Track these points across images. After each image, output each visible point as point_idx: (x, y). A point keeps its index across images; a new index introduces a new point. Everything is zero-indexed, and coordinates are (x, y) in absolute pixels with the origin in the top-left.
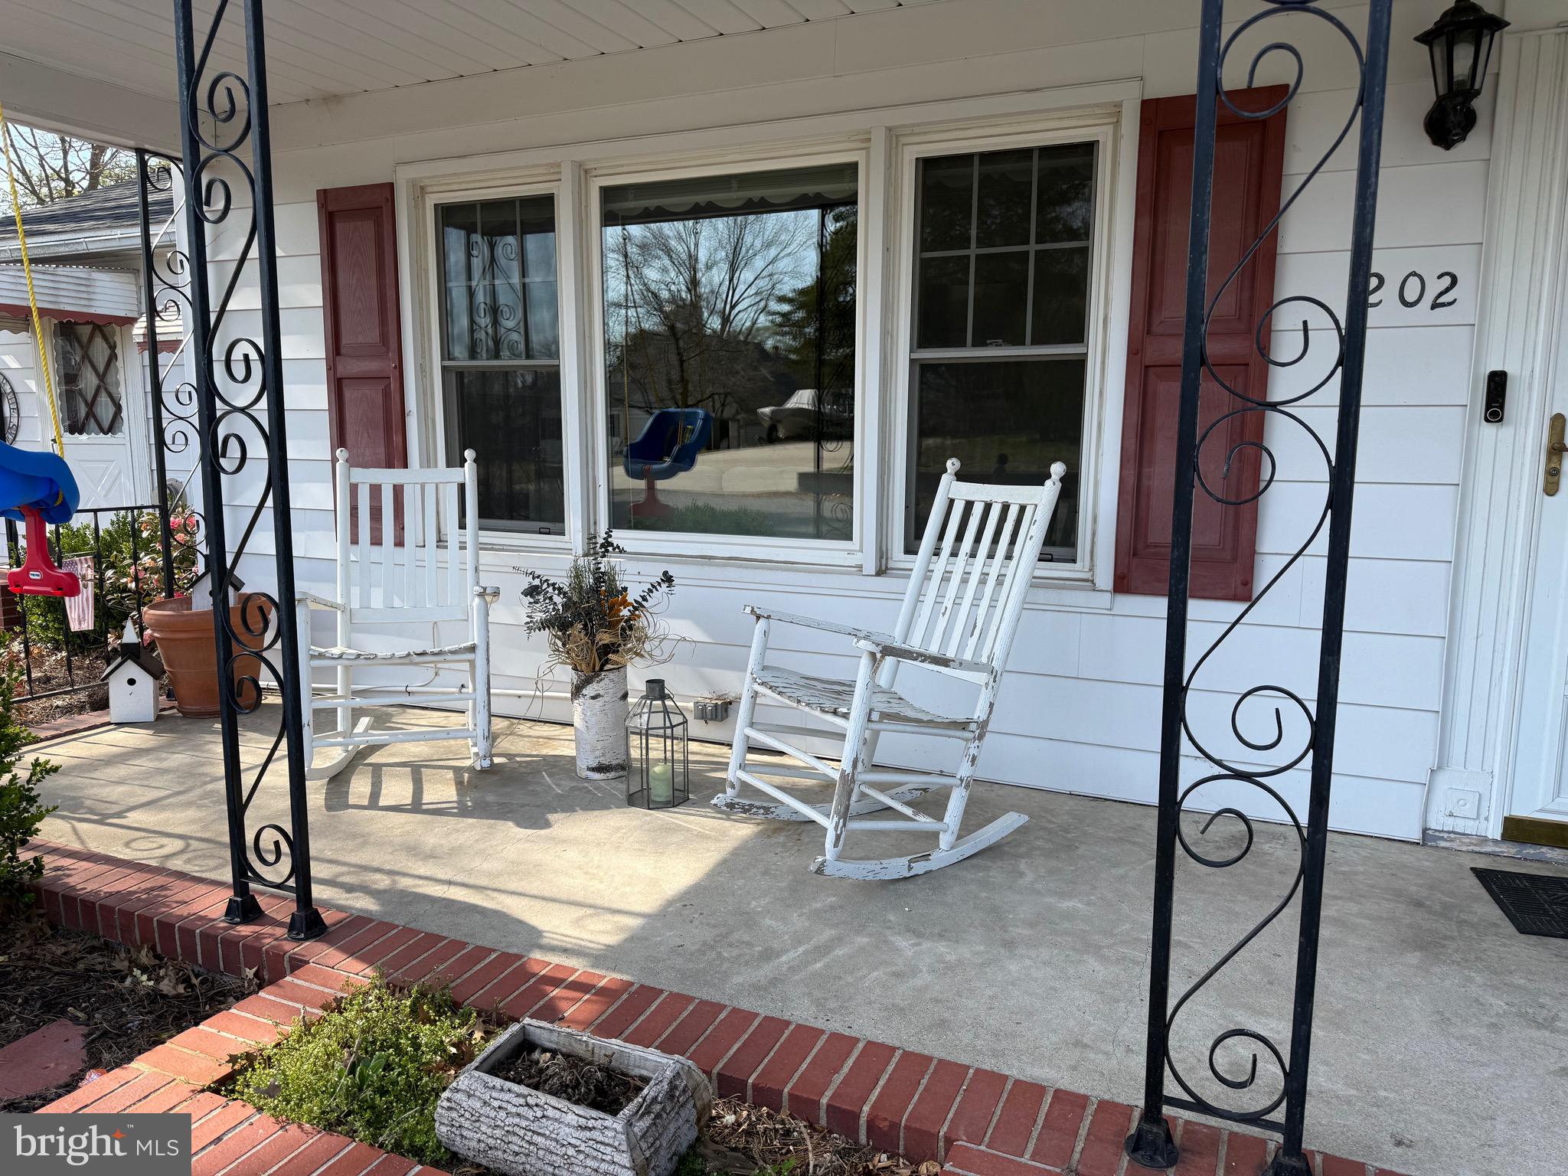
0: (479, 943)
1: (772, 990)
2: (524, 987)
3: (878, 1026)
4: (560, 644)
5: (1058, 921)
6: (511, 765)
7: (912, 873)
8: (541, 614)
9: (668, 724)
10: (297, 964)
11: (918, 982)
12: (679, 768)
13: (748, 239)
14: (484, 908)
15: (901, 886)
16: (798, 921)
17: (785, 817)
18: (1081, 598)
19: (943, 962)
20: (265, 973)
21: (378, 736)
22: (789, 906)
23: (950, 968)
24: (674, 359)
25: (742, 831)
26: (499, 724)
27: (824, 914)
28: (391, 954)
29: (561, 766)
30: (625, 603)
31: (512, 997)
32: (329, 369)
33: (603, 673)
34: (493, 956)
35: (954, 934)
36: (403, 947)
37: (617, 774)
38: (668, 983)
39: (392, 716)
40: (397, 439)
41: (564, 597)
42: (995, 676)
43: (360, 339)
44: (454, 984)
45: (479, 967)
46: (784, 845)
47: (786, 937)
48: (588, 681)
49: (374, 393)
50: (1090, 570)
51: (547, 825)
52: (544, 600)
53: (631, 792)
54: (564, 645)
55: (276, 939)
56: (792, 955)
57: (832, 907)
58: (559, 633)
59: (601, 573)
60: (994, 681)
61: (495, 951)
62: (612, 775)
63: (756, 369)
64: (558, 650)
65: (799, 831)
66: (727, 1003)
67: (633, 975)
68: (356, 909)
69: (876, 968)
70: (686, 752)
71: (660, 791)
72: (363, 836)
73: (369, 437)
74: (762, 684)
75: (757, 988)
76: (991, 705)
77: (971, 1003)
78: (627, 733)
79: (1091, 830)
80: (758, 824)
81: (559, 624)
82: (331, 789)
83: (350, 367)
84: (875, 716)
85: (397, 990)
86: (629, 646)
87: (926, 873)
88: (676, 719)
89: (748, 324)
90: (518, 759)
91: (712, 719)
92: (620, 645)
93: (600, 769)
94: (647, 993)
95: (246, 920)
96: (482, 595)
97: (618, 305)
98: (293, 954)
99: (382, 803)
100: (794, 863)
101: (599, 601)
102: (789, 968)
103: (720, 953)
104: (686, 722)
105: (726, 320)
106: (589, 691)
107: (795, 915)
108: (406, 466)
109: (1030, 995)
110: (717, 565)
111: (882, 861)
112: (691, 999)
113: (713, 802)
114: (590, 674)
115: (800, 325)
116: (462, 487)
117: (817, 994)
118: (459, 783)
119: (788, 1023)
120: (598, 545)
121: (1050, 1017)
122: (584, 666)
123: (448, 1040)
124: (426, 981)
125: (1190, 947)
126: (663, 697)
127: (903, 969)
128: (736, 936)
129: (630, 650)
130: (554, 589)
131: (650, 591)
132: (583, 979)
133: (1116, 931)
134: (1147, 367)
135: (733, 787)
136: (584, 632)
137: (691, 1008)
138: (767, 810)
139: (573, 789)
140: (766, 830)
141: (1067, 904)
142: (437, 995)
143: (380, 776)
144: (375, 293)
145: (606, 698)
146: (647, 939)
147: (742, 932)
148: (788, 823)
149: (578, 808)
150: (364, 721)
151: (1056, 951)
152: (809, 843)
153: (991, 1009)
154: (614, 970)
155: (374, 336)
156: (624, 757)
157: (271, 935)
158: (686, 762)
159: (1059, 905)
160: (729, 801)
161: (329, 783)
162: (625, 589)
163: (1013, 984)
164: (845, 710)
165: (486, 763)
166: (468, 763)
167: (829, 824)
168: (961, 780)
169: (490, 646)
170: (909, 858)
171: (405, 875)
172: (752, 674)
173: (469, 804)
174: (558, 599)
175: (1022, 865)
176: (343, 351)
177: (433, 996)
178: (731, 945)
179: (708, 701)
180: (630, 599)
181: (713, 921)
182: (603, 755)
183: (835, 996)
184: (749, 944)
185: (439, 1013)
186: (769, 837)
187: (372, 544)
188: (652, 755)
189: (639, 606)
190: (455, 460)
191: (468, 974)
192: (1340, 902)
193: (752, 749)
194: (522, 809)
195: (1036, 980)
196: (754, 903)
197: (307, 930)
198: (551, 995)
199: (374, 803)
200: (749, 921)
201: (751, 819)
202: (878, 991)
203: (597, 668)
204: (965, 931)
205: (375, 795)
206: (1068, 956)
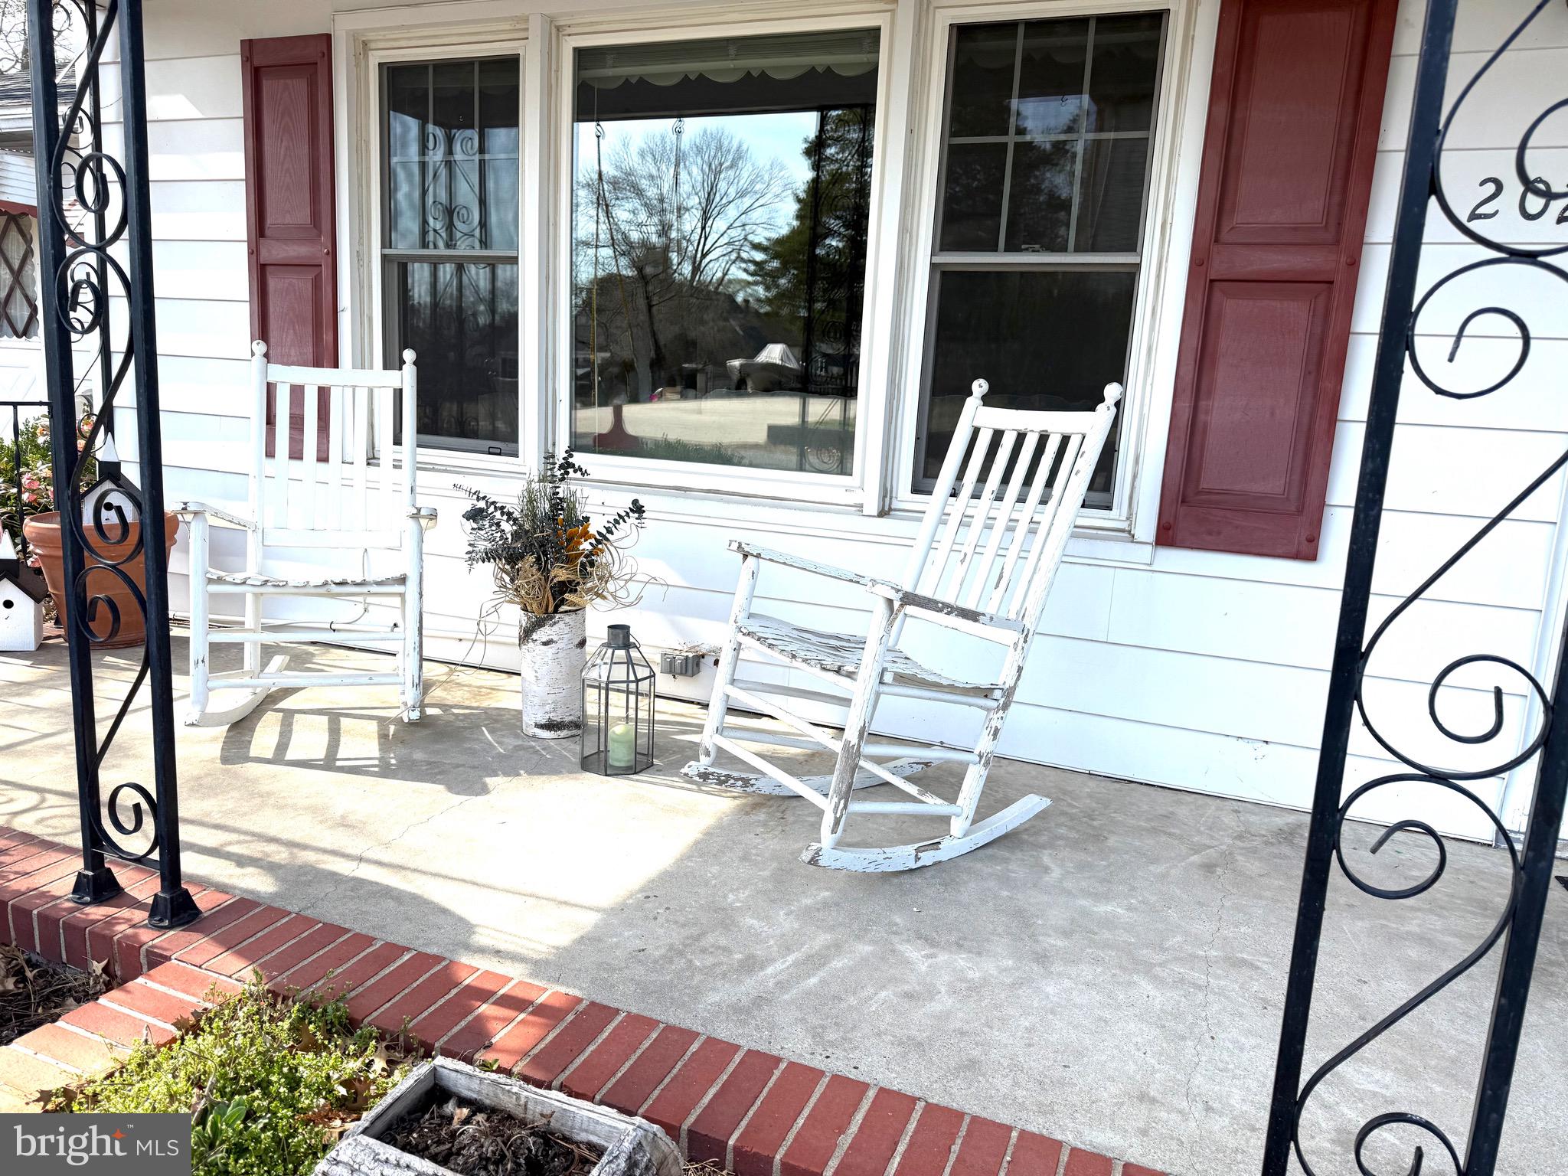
0: (391, 939)
1: (756, 1013)
2: (443, 1000)
3: (892, 1066)
4: (507, 579)
5: (1096, 930)
6: (446, 718)
7: (920, 864)
8: (486, 543)
9: (632, 678)
10: (156, 959)
11: (935, 1007)
12: (643, 729)
13: (722, 186)
14: (401, 892)
15: (906, 880)
16: (785, 922)
17: (766, 790)
18: (1117, 550)
19: (964, 980)
20: (117, 968)
21: (292, 679)
22: (774, 901)
23: (974, 988)
24: (641, 303)
25: (716, 806)
26: (432, 671)
27: (817, 914)
28: (277, 951)
29: (506, 722)
30: (586, 535)
31: (426, 1013)
32: (251, 253)
33: (558, 616)
34: (406, 957)
35: (974, 943)
36: (293, 941)
37: (570, 733)
38: (625, 1000)
39: (313, 655)
40: (327, 337)
41: (514, 524)
42: (1027, 636)
43: (288, 219)
44: (353, 994)
45: (387, 971)
46: (765, 824)
47: (772, 942)
48: (539, 624)
49: (302, 284)
50: (1128, 519)
51: (484, 790)
52: (490, 526)
53: (585, 755)
54: (512, 580)
55: (133, 926)
56: (779, 965)
57: (826, 905)
58: (507, 567)
59: (560, 499)
60: (1025, 641)
61: (409, 949)
62: (564, 733)
63: (726, 320)
64: (505, 587)
65: (783, 808)
66: (700, 1030)
67: (581, 989)
68: (241, 889)
69: (883, 987)
70: (652, 711)
71: (620, 755)
72: (262, 796)
73: (295, 333)
74: (749, 634)
75: (740, 1012)
76: (1020, 669)
77: (1004, 1038)
78: (584, 685)
79: (1119, 817)
80: (734, 798)
81: (508, 556)
82: (231, 737)
83: (275, 252)
84: (888, 678)
85: (280, 999)
86: (589, 585)
87: (935, 864)
88: (642, 672)
89: (719, 274)
90: (456, 711)
91: (681, 674)
92: (578, 583)
93: (550, 726)
94: (598, 1013)
95: (99, 899)
96: (416, 516)
97: (587, 244)
98: (152, 947)
99: (290, 755)
100: (778, 848)
101: (555, 530)
102: (777, 984)
103: (691, 961)
104: (654, 676)
105: (696, 269)
106: (541, 635)
107: (782, 913)
108: (336, 365)
109: (1076, 1027)
110: (695, 498)
111: (886, 850)
112: (652, 1023)
113: (684, 771)
114: (542, 616)
115: (774, 275)
116: (398, 394)
117: (813, 1020)
118: (383, 736)
119: (778, 1060)
120: (557, 466)
121: (1104, 1058)
122: (535, 606)
123: (336, 1076)
124: (317, 989)
125: (1258, 968)
126: (627, 645)
127: (917, 988)
128: (710, 939)
129: (590, 590)
130: (502, 514)
131: (617, 522)
132: (520, 993)
133: (1167, 944)
134: (1212, 281)
135: (708, 754)
136: (536, 567)
137: (654, 1035)
138: (746, 782)
139: (517, 748)
140: (745, 805)
141: (1103, 909)
142: (330, 1010)
143: (290, 725)
144: (306, 165)
145: (560, 645)
146: (600, 940)
147: (717, 933)
148: (770, 798)
149: (522, 772)
150: (278, 661)
151: (1099, 970)
152: (794, 822)
153: (1030, 1045)
154: (557, 981)
155: (303, 216)
156: (579, 714)
157: (128, 920)
158: (651, 722)
159: (1095, 909)
160: (702, 770)
161: (229, 730)
162: (587, 519)
163: (1053, 1012)
164: (851, 669)
165: (415, 715)
166: (392, 714)
167: (827, 806)
168: (980, 756)
169: (424, 578)
170: (916, 846)
171: (305, 847)
172: (736, 622)
173: (393, 761)
174: (508, 527)
175: (1046, 858)
176: (268, 232)
177: (325, 1010)
178: (704, 951)
179: (678, 653)
180: (592, 530)
181: (682, 919)
182: (555, 710)
183: (836, 1024)
184: (726, 950)
185: (329, 1034)
186: (747, 814)
187: (291, 458)
188: (612, 712)
189: (602, 539)
190: (392, 362)
191: (373, 981)
192: (1419, 914)
193: (731, 711)
194: (455, 771)
195: (1080, 1007)
196: (731, 897)
197: (173, 916)
198: (477, 1012)
199: (279, 757)
200: (725, 919)
201: (726, 791)
202: (888, 1018)
203: (551, 609)
204: (987, 940)
205: (282, 746)
206: (1114, 975)
